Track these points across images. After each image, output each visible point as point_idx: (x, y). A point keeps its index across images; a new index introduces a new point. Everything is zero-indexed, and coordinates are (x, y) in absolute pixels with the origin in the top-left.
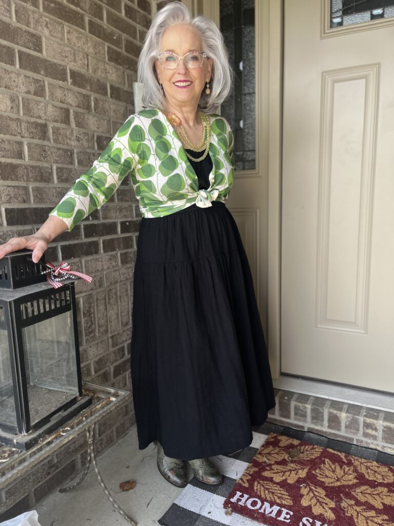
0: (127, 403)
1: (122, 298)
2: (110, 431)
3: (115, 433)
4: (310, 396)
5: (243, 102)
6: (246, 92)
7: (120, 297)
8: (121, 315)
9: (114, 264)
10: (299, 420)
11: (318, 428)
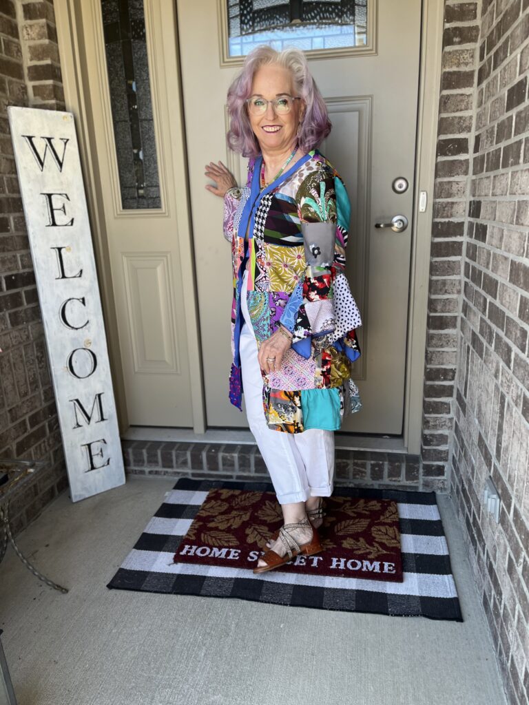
0: (35, 482)
1: (17, 366)
2: (19, 514)
3: (25, 516)
4: (236, 445)
5: (140, 130)
6: (143, 118)
7: (14, 364)
8: (18, 386)
9: (3, 327)
10: (227, 470)
11: (245, 474)
